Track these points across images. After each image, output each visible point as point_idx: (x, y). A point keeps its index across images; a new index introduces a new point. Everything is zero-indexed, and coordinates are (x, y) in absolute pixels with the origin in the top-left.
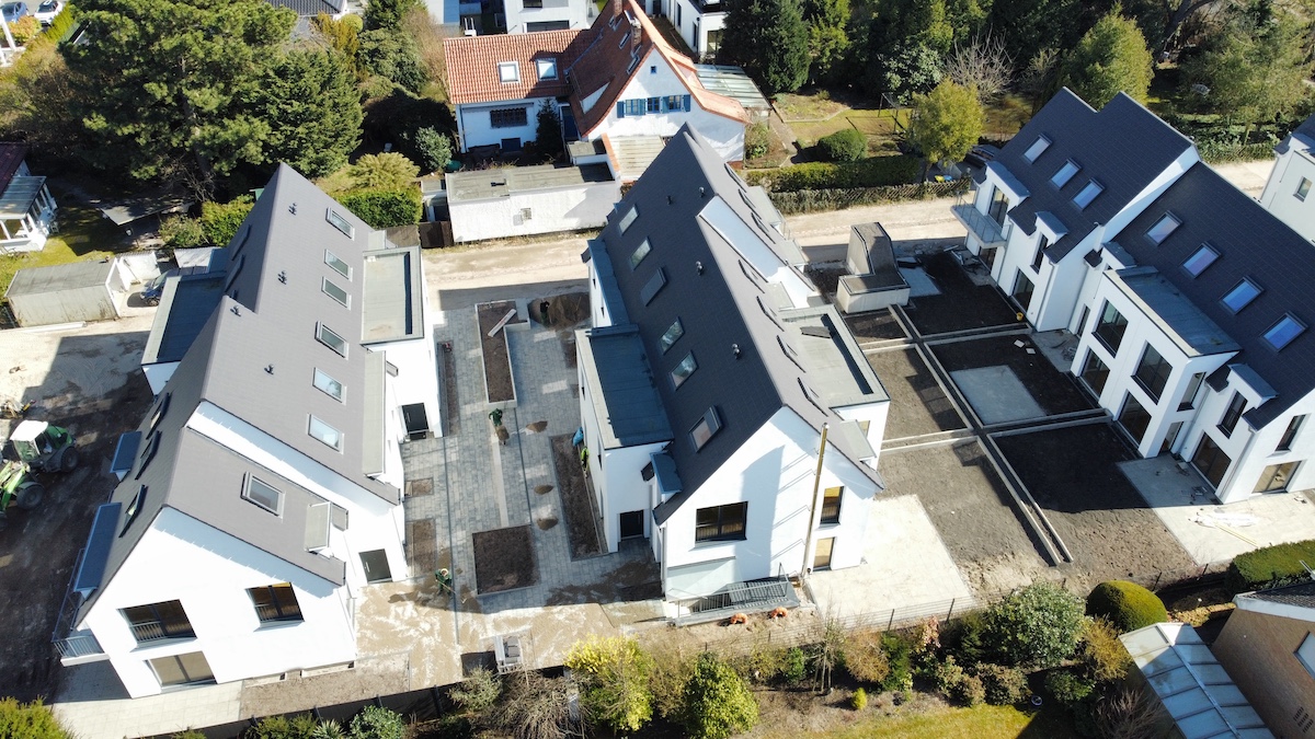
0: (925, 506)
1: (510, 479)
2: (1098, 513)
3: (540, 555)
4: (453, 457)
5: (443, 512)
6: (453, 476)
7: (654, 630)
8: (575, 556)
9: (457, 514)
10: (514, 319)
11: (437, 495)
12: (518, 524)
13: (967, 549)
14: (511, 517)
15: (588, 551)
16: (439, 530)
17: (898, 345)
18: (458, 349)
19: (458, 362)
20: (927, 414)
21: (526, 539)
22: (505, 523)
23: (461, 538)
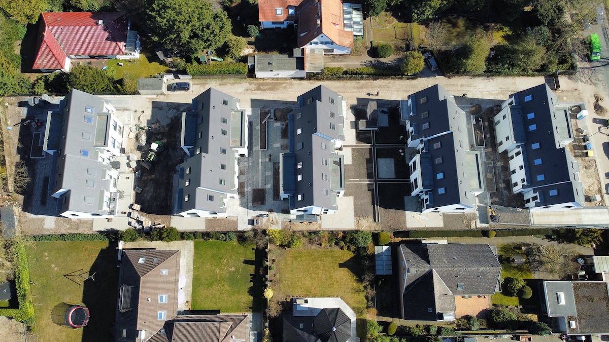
0: (354, 200)
1: (262, 174)
2: (392, 210)
3: (267, 197)
4: (250, 164)
5: (247, 180)
6: (250, 170)
7: (287, 221)
8: (274, 200)
9: (250, 182)
10: (270, 118)
11: (245, 176)
12: (262, 188)
13: (359, 213)
14: (261, 186)
15: (277, 198)
16: (246, 186)
17: (368, 146)
18: (254, 124)
19: (254, 130)
20: (366, 172)
21: (264, 192)
22: (260, 188)
23: (250, 189)
